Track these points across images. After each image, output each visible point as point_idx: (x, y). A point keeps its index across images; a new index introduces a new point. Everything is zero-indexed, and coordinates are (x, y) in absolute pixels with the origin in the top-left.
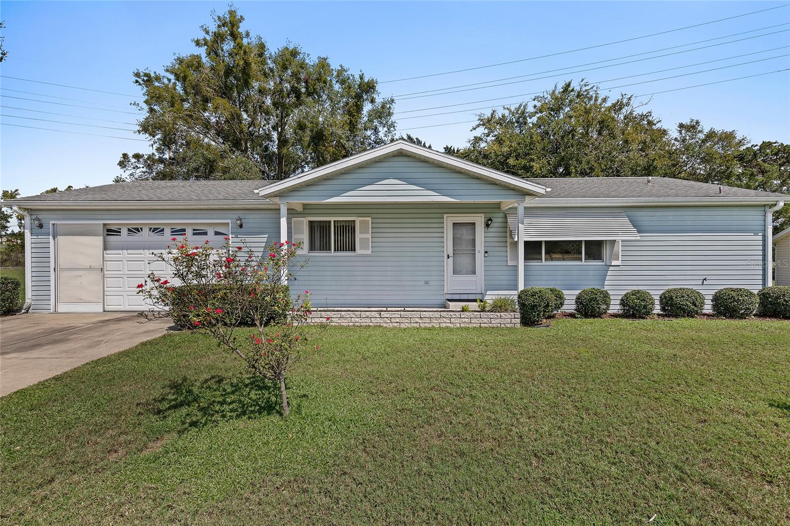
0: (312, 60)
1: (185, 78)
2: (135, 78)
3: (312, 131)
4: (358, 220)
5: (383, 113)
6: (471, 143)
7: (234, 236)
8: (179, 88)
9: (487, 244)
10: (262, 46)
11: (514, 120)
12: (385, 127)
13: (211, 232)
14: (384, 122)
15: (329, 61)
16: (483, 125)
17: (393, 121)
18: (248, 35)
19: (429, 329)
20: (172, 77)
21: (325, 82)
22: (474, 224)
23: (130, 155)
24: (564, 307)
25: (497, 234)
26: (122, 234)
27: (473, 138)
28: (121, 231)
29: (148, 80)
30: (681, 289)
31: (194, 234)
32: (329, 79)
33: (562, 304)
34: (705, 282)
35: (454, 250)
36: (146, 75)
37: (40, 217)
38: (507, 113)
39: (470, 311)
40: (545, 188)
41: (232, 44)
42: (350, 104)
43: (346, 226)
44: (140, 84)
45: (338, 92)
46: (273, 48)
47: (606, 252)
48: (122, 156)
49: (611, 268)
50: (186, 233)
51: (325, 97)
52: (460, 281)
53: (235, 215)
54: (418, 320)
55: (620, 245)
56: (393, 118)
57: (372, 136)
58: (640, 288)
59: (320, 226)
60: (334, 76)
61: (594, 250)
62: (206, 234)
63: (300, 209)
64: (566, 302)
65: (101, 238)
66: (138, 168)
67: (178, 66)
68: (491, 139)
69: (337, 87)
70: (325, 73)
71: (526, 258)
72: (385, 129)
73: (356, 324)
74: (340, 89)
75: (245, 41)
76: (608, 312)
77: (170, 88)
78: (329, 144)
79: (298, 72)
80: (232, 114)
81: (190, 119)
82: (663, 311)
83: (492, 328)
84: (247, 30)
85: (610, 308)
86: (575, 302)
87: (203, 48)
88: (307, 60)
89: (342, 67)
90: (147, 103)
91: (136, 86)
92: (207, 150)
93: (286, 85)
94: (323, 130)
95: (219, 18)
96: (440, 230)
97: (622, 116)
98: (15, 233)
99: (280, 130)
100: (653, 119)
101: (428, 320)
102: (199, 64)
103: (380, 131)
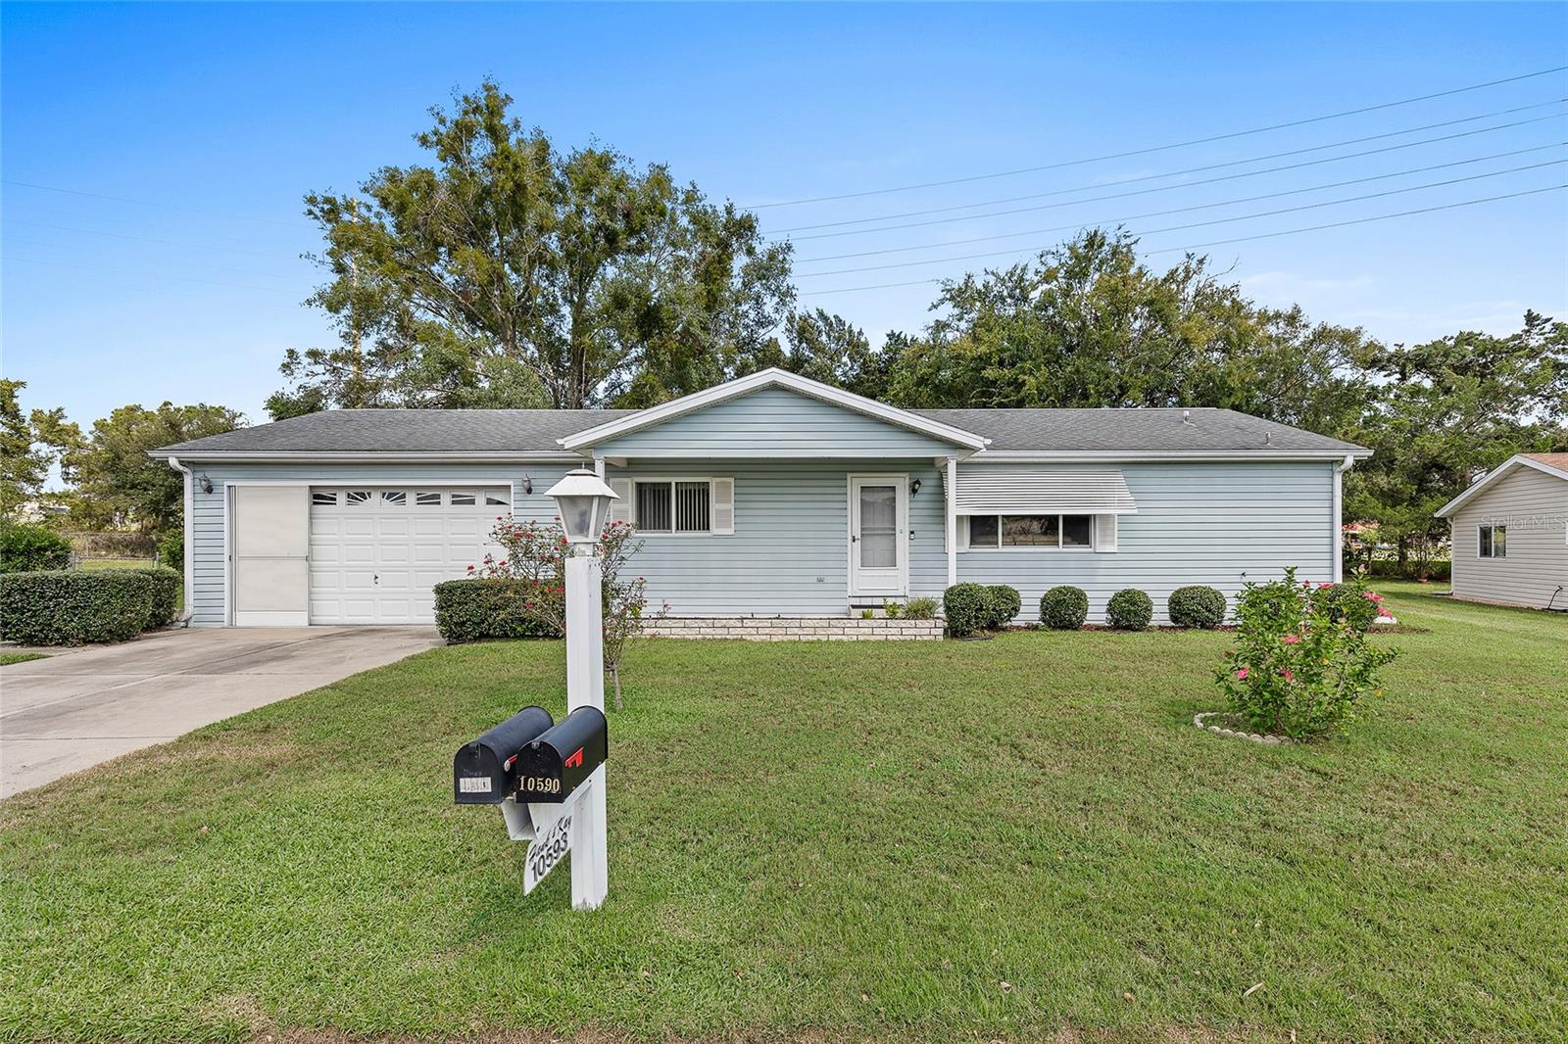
0: (636, 168)
1: (402, 209)
2: (307, 207)
3: (636, 311)
4: (714, 483)
5: (771, 269)
7: (518, 506)
8: (389, 222)
10: (543, 147)
11: (1005, 293)
12: (774, 295)
13: (480, 500)
14: (773, 287)
15: (671, 172)
16: (952, 298)
17: (791, 285)
18: (517, 126)
19: (813, 642)
20: (375, 203)
21: (662, 214)
22: (893, 489)
23: (302, 351)
24: (1020, 616)
25: (928, 505)
26: (336, 501)
27: (933, 324)
28: (337, 497)
29: (331, 211)
30: (1194, 587)
31: (453, 503)
32: (669, 206)
33: (1016, 610)
34: (1244, 579)
35: (862, 529)
36: (327, 200)
37: (209, 475)
38: (992, 280)
39: (873, 619)
40: (982, 438)
41: (490, 145)
42: (708, 259)
43: (695, 491)
44: (316, 217)
45: (687, 230)
46: (563, 150)
47: (1096, 532)
48: (287, 354)
49: (1101, 557)
50: (441, 500)
51: (661, 241)
52: (872, 576)
53: (522, 473)
54: (796, 631)
55: (1116, 521)
56: (790, 281)
57: (751, 311)
58: (1131, 587)
59: (654, 491)
60: (679, 202)
61: (1078, 528)
62: (472, 502)
63: (624, 465)
64: (1022, 609)
65: (305, 508)
66: (313, 374)
67: (387, 184)
68: (966, 325)
69: (684, 221)
70: (662, 196)
71: (973, 542)
72: (776, 299)
73: (708, 637)
74: (691, 227)
75: (513, 140)
76: (1085, 623)
77: (372, 225)
78: (668, 333)
79: (612, 199)
80: (490, 276)
81: (412, 286)
82: (1174, 622)
83: (903, 641)
84: (516, 119)
85: (1088, 617)
86: (1038, 609)
87: (434, 152)
88: (629, 172)
89: (694, 187)
90: (331, 253)
91: (309, 221)
92: (446, 345)
93: (588, 220)
94: (657, 308)
95: (466, 99)
96: (841, 498)
97: (1190, 290)
98: (56, 492)
99: (576, 299)
100: (1243, 296)
101: (811, 631)
102: (429, 185)
103: (765, 304)
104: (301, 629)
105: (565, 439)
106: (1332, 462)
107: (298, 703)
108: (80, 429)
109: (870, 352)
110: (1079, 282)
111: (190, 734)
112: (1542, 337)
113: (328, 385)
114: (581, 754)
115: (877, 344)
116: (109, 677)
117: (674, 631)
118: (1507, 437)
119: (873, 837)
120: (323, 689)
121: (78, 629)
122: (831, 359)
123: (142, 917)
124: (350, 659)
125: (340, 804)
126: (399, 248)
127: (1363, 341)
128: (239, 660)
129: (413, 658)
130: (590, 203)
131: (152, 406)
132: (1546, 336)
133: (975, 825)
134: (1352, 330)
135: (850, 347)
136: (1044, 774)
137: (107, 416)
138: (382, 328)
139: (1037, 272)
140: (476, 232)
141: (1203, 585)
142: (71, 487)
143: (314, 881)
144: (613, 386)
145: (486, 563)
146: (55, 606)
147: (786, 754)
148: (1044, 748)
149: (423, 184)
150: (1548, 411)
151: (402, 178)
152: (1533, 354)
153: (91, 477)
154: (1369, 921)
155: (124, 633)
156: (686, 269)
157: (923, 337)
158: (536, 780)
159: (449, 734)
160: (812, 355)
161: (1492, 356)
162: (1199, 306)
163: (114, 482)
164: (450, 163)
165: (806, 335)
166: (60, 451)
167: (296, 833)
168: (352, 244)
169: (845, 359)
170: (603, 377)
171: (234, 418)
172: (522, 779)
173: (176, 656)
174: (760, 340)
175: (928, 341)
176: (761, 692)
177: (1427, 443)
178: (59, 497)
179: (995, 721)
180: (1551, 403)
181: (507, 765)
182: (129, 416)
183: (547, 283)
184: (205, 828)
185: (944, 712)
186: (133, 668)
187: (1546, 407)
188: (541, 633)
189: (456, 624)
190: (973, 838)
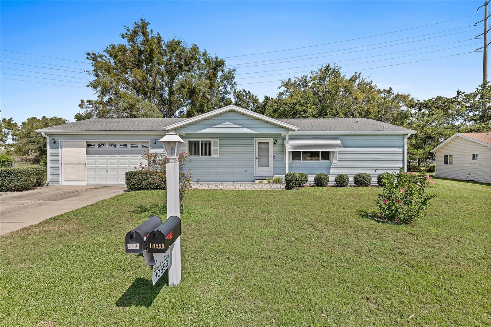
0: (188, 46)
1: (115, 57)
2: (87, 56)
3: (188, 89)
4: (213, 141)
5: (229, 77)
6: (278, 95)
7: (151, 148)
8: (112, 61)
9: (275, 152)
10: (159, 38)
11: (301, 84)
12: (230, 84)
13: (140, 146)
14: (230, 82)
15: (198, 46)
16: (284, 86)
17: (235, 82)
18: (152, 31)
19: (244, 191)
20: (108, 55)
21: (196, 59)
22: (268, 143)
23: (85, 101)
24: (308, 183)
25: (279, 148)
26: (95, 146)
27: (279, 93)
29: (94, 57)
30: (362, 174)
31: (131, 147)
32: (198, 57)
33: (307, 181)
34: (377, 171)
35: (259, 155)
36: (93, 54)
37: (54, 138)
38: (297, 80)
39: (263, 183)
41: (143, 38)
42: (210, 73)
43: (207, 143)
44: (90, 59)
45: (203, 64)
46: (166, 39)
47: (331, 156)
48: (80, 101)
49: (333, 164)
50: (128, 146)
51: (195, 68)
52: (262, 170)
53: (153, 137)
54: (239, 187)
55: (337, 153)
56: (235, 80)
57: (223, 89)
58: (342, 173)
59: (194, 143)
60: (201, 56)
61: (325, 155)
62: (137, 147)
64: (309, 180)
65: (85, 149)
66: (89, 108)
67: (111, 49)
68: (288, 93)
69: (203, 62)
70: (196, 54)
71: (293, 159)
72: (231, 86)
73: (211, 189)
74: (205, 63)
75: (150, 36)
76: (328, 184)
77: (107, 62)
78: (198, 96)
79: (181, 54)
80: (143, 78)
81: (119, 81)
82: (355, 184)
83: (272, 190)
84: (151, 30)
85: (329, 183)
86: (313, 180)
87: (126, 39)
88: (186, 46)
89: (206, 51)
90: (94, 71)
91: (87, 60)
92: (130, 99)
93: (173, 61)
94: (195, 88)
95: (136, 23)
96: (252, 146)
97: (357, 83)
98: (10, 144)
99: (170, 85)
100: (373, 85)
101: (244, 187)
102: (124, 50)
103: (227, 87)
104: (83, 186)
105: (166, 127)
106: (404, 135)
107: (80, 210)
108: (18, 124)
109: (259, 102)
110: (323, 81)
111: (44, 221)
112: (462, 98)
113: (93, 111)
114: (172, 234)
115: (261, 100)
116: (21, 202)
117: (200, 187)
118: (451, 128)
119: (270, 258)
120: (88, 206)
121: (12, 186)
122: (247, 104)
123: (17, 289)
124: (98, 196)
125: (91, 246)
126: (115, 69)
127: (410, 98)
128: (63, 196)
129: (118, 196)
130: (174, 56)
131: (39, 117)
132: (463, 98)
133: (304, 253)
134: (407, 95)
135: (253, 101)
136: (324, 235)
137: (26, 120)
138: (110, 94)
139: (311, 77)
140: (139, 64)
141: (365, 173)
142: (15, 142)
143: (79, 275)
144: (181, 112)
145: (141, 165)
146: (5, 179)
147: (239, 228)
148: (322, 226)
149: (122, 49)
150: (463, 121)
151: (116, 47)
152: (459, 103)
153: (21, 139)
154: (445, 289)
155: (27, 188)
156: (203, 76)
157: (275, 97)
158: (155, 244)
159: (128, 221)
160: (241, 103)
161: (447, 104)
162: (359, 88)
163: (28, 141)
164: (131, 43)
165: (239, 97)
166: (11, 131)
167: (75, 257)
168: (101, 68)
169: (251, 104)
170: (178, 109)
171: (65, 122)
172: (150, 244)
173: (43, 195)
174: (226, 98)
175: (277, 98)
176: (230, 207)
177: (427, 130)
178: (11, 145)
179: (305, 216)
180: (464, 118)
181: (145, 239)
182: (32, 120)
183: (161, 80)
184: (44, 255)
185: (288, 213)
186: (29, 199)
187: (462, 119)
188: (159, 188)
189: (132, 185)
190: (304, 258)
